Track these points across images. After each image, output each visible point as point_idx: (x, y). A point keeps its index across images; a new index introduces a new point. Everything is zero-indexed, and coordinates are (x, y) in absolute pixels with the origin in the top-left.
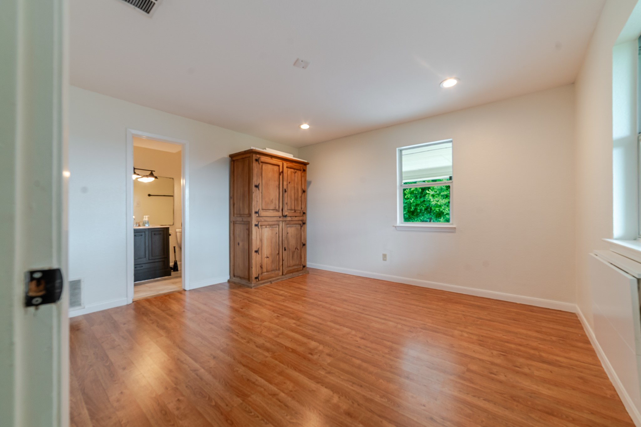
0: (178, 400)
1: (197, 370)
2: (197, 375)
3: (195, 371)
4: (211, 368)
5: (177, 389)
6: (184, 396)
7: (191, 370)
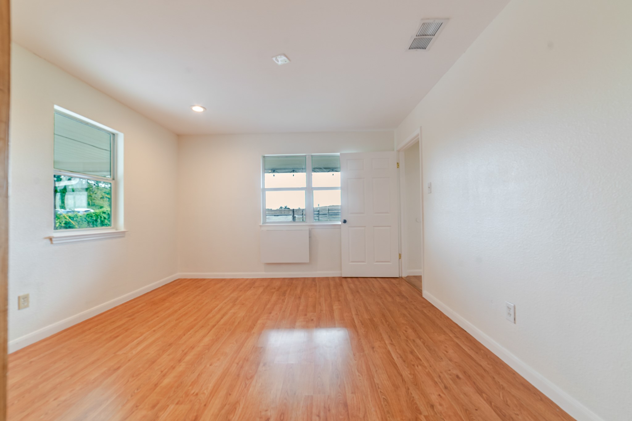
0: (406, 331)
1: (390, 344)
2: (391, 341)
3: (392, 344)
4: (380, 341)
5: (406, 338)
6: (403, 332)
7: (395, 346)
